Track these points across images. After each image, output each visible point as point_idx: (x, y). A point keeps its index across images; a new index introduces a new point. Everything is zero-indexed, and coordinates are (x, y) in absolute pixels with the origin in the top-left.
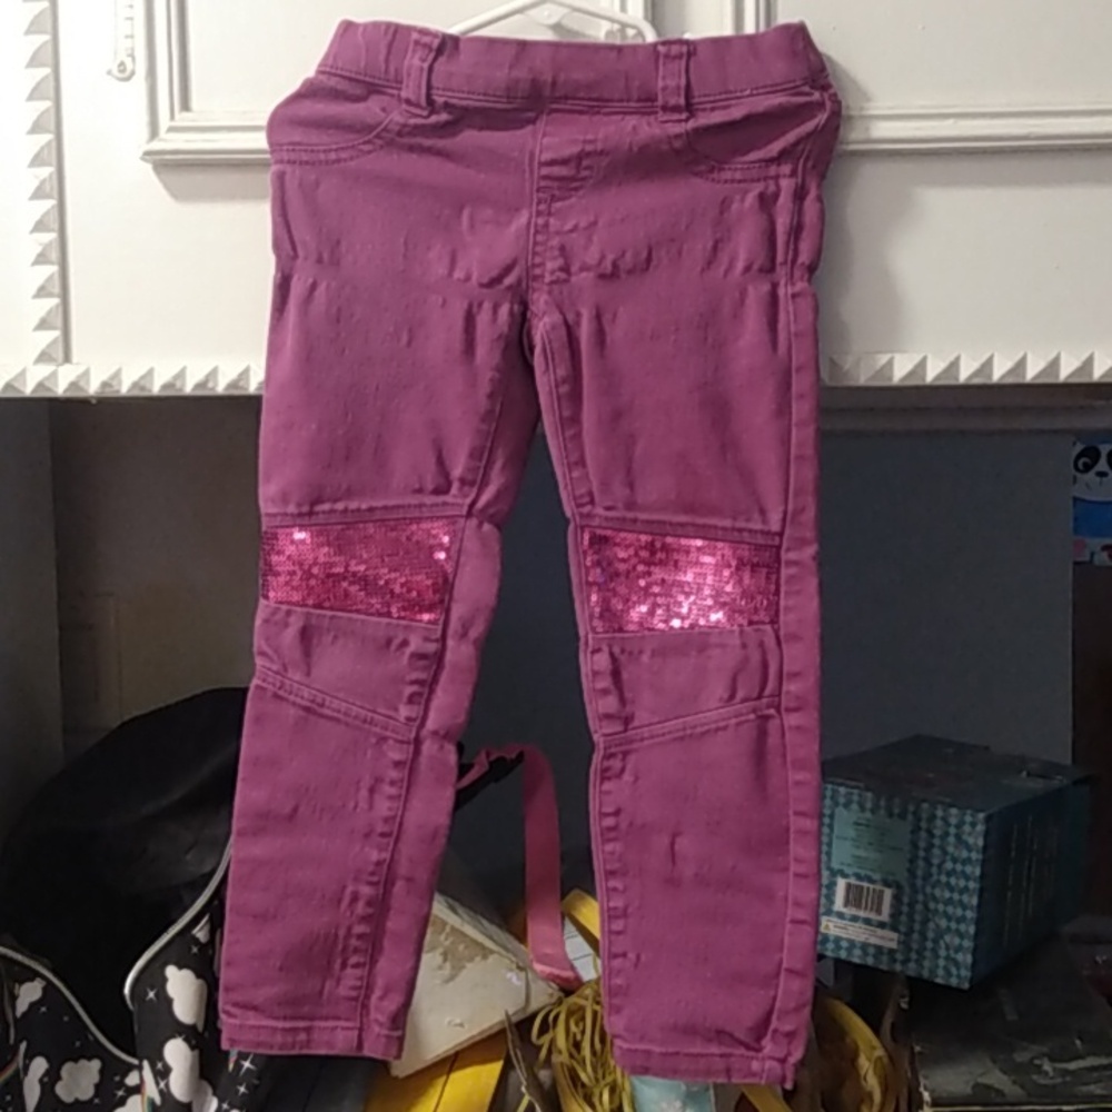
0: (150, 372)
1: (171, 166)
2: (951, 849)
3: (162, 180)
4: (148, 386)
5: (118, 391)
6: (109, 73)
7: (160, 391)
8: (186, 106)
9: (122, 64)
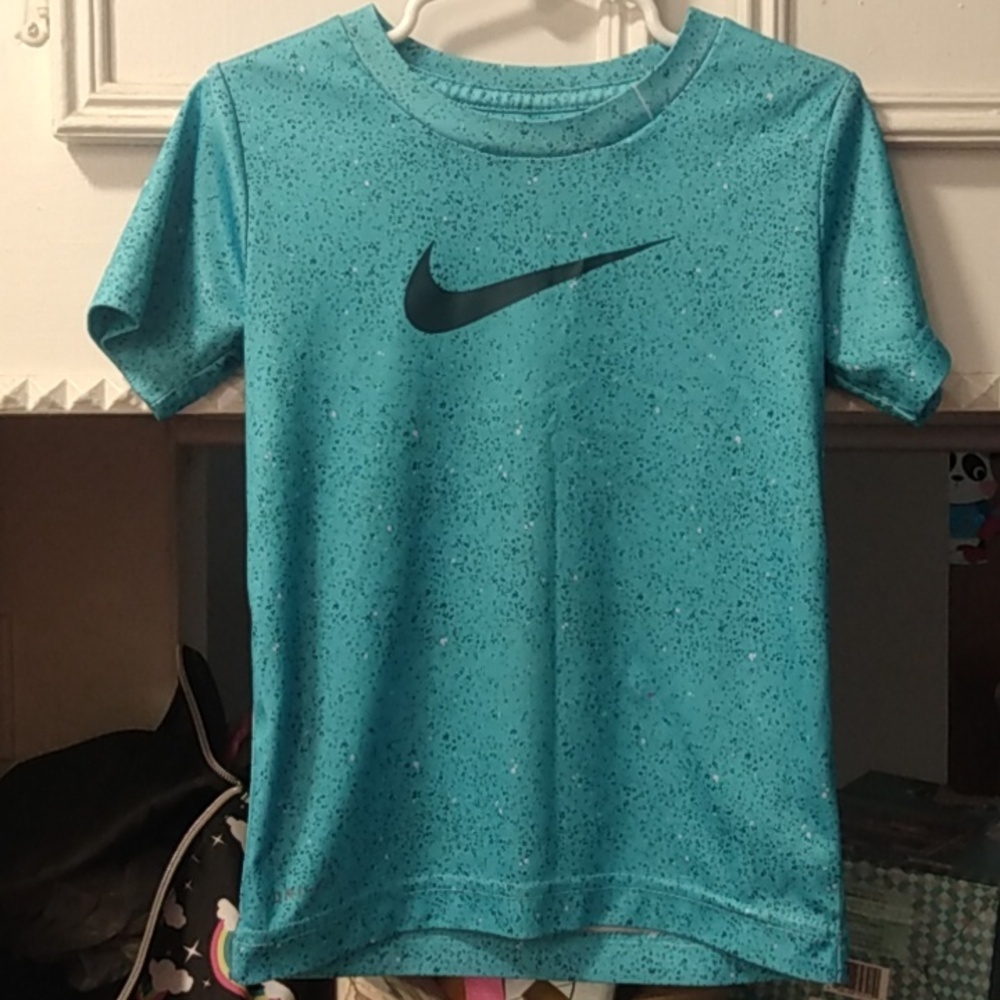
0: (63, 385)
1: (88, 145)
2: (958, 926)
3: (78, 162)
4: (58, 401)
5: (24, 408)
6: (18, 36)
7: (74, 408)
8: (109, 77)
9: (34, 26)
